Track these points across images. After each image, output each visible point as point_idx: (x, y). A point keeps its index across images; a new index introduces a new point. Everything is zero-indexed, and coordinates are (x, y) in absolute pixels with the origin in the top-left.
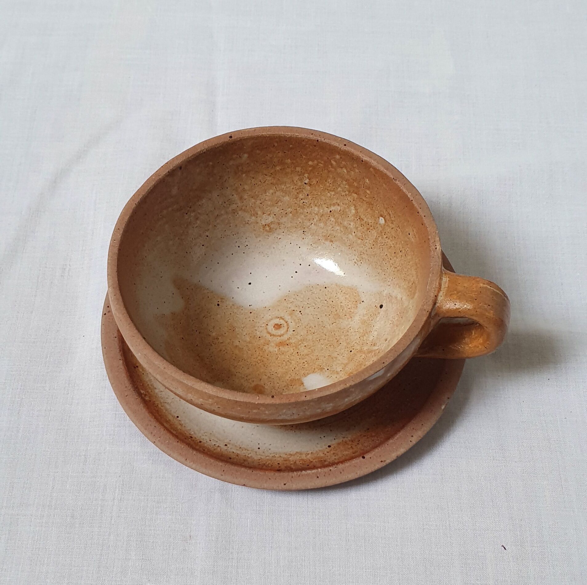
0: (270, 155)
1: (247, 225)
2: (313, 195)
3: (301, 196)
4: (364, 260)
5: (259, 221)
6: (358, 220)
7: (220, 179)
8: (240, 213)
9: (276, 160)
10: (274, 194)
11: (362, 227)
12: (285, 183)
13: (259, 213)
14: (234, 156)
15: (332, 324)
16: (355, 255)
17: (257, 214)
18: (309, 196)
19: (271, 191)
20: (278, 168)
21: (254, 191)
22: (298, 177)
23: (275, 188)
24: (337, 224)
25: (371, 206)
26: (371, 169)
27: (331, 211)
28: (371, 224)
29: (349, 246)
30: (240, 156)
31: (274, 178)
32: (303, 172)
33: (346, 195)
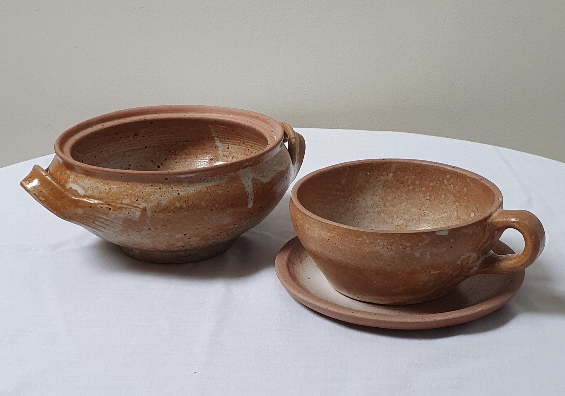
0: (407, 177)
1: (385, 223)
2: (431, 207)
3: (423, 208)
5: (394, 222)
6: (458, 219)
7: (373, 187)
8: (382, 214)
9: (410, 181)
10: (406, 206)
12: (414, 199)
13: (395, 217)
14: (384, 173)
17: (393, 217)
18: (429, 208)
19: (405, 204)
20: (411, 188)
21: (393, 202)
22: (422, 195)
23: (407, 202)
24: (444, 225)
25: (467, 208)
26: (468, 179)
27: (441, 217)
28: (466, 219)
30: (388, 174)
31: (407, 194)
32: (426, 191)
33: (452, 205)
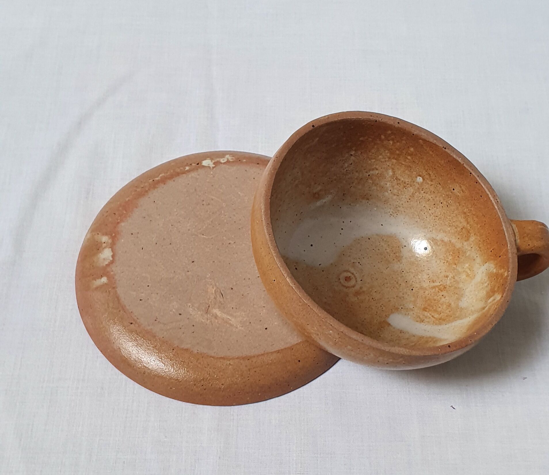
2: (356, 162)
3: (346, 166)
4: (400, 211)
6: (394, 180)
11: (398, 185)
12: (335, 156)
15: (387, 269)
16: (390, 209)
17: (311, 185)
18: (353, 165)
19: (324, 165)
22: (346, 151)
23: (327, 162)
24: (374, 185)
25: (409, 168)
26: (420, 141)
27: (369, 175)
28: (408, 182)
29: (385, 201)
32: (352, 146)
33: (385, 161)
